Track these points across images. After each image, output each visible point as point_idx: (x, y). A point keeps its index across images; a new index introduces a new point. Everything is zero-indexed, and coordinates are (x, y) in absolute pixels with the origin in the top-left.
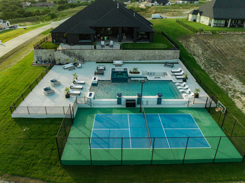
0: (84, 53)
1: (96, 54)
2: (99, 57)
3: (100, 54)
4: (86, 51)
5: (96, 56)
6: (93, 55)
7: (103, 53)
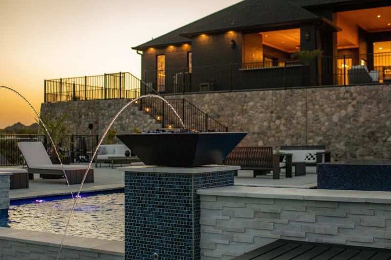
0: (243, 112)
1: (305, 114)
2: (325, 135)
3: (329, 115)
4: (252, 99)
5: (306, 125)
6: (289, 120)
7: (350, 109)
